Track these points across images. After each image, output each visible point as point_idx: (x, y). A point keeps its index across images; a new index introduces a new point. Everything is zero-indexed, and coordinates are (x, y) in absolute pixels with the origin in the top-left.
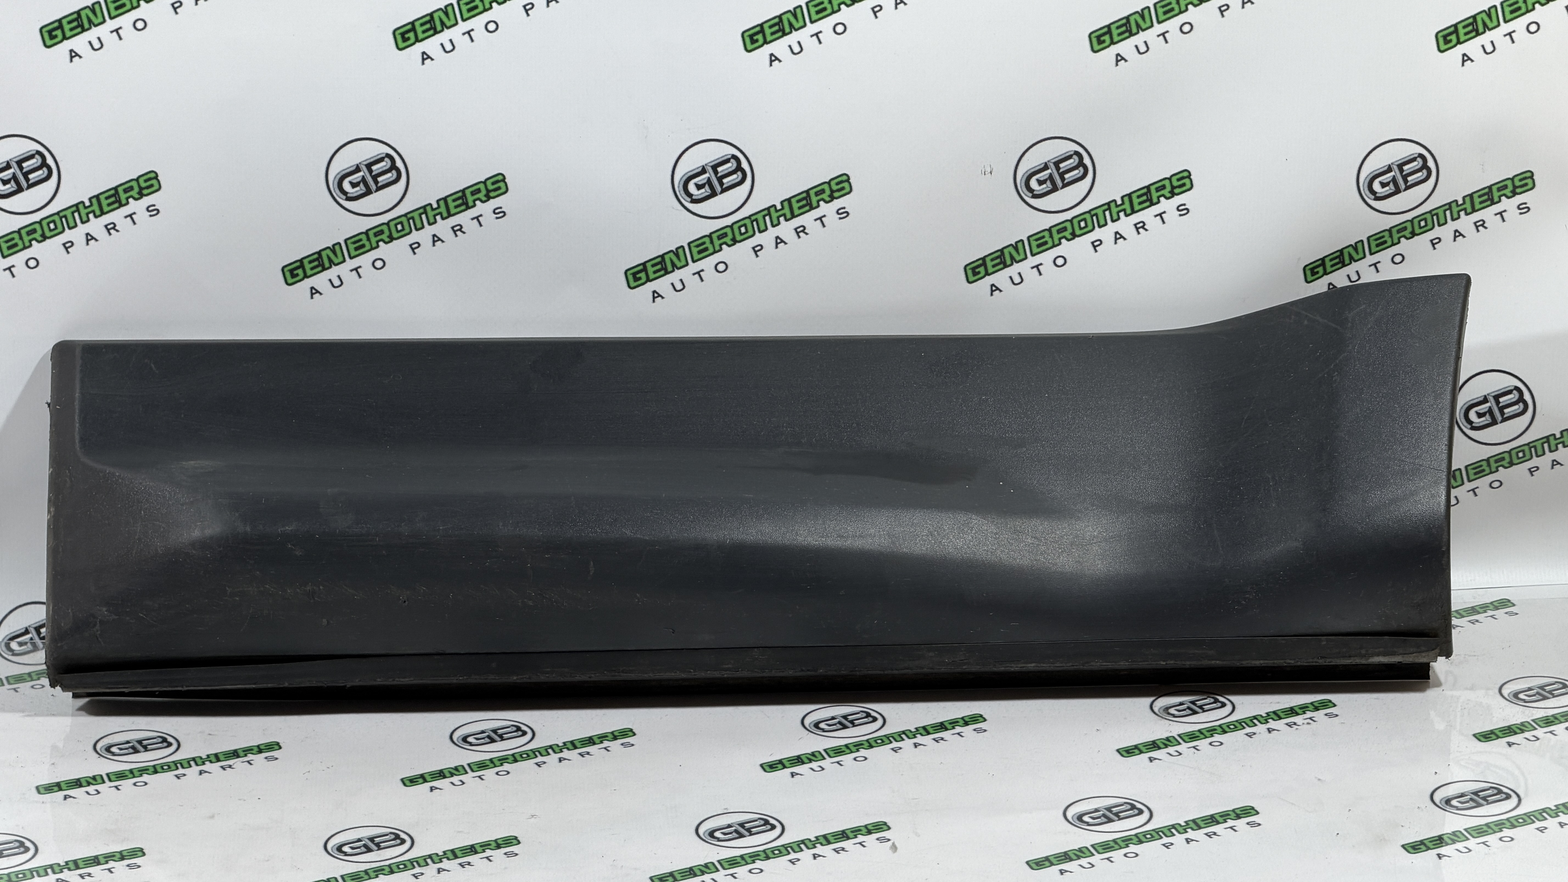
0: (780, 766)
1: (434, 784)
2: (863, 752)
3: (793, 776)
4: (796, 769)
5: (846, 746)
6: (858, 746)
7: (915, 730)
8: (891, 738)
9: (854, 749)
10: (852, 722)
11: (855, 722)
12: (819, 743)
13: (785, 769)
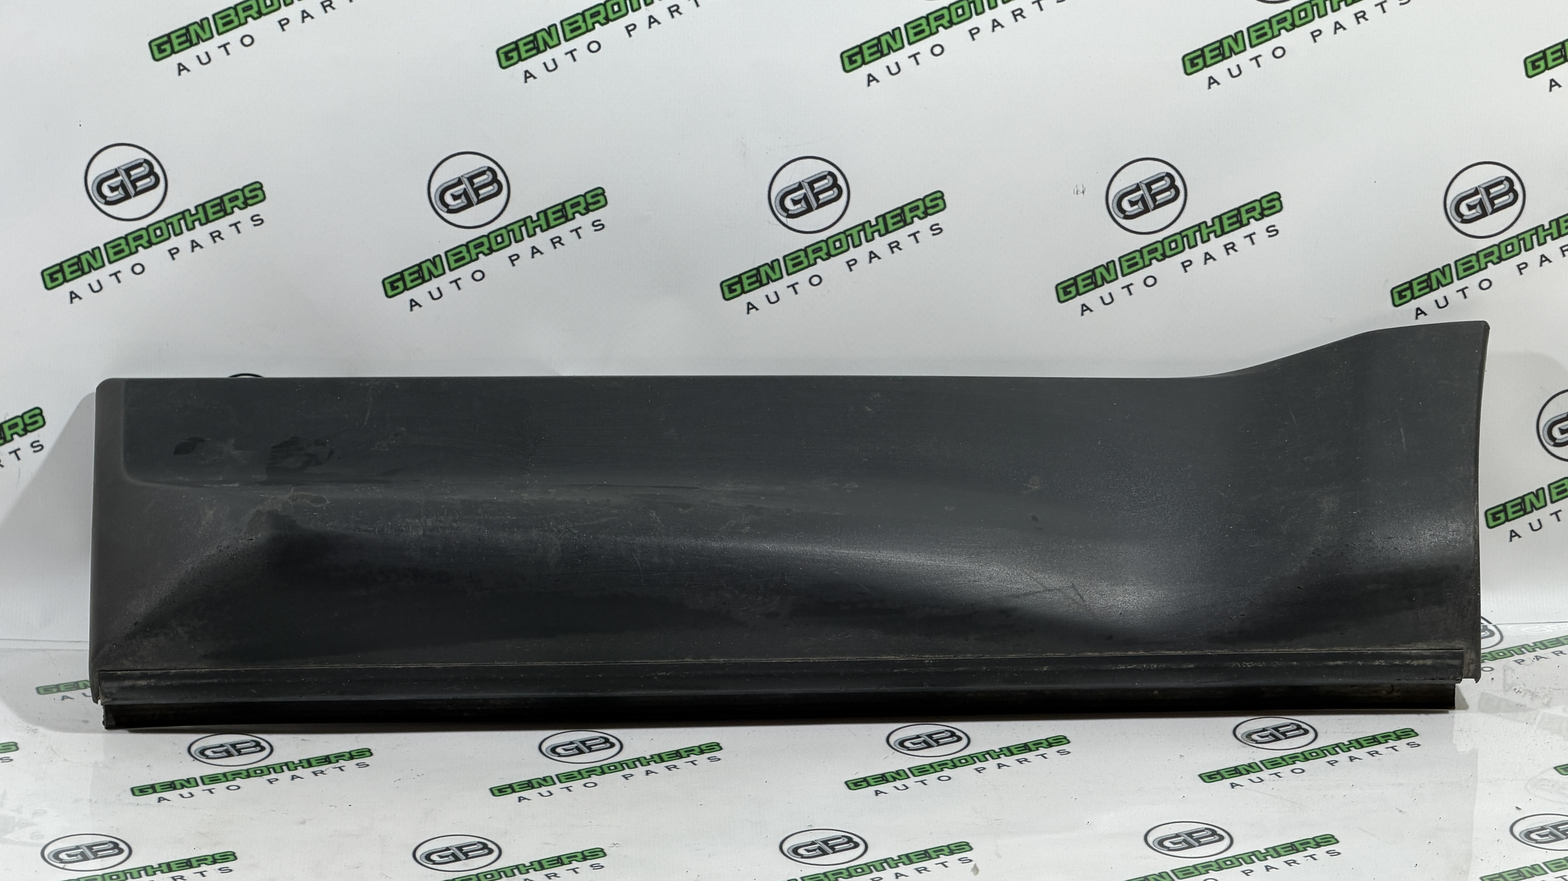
0: (864, 784)
1: (523, 794)
2: (947, 772)
3: (877, 794)
4: (880, 788)
5: (931, 765)
6: (943, 765)
7: (999, 751)
8: (975, 758)
9: (938, 768)
10: (937, 741)
11: (940, 741)
12: (903, 762)
13: (870, 787)
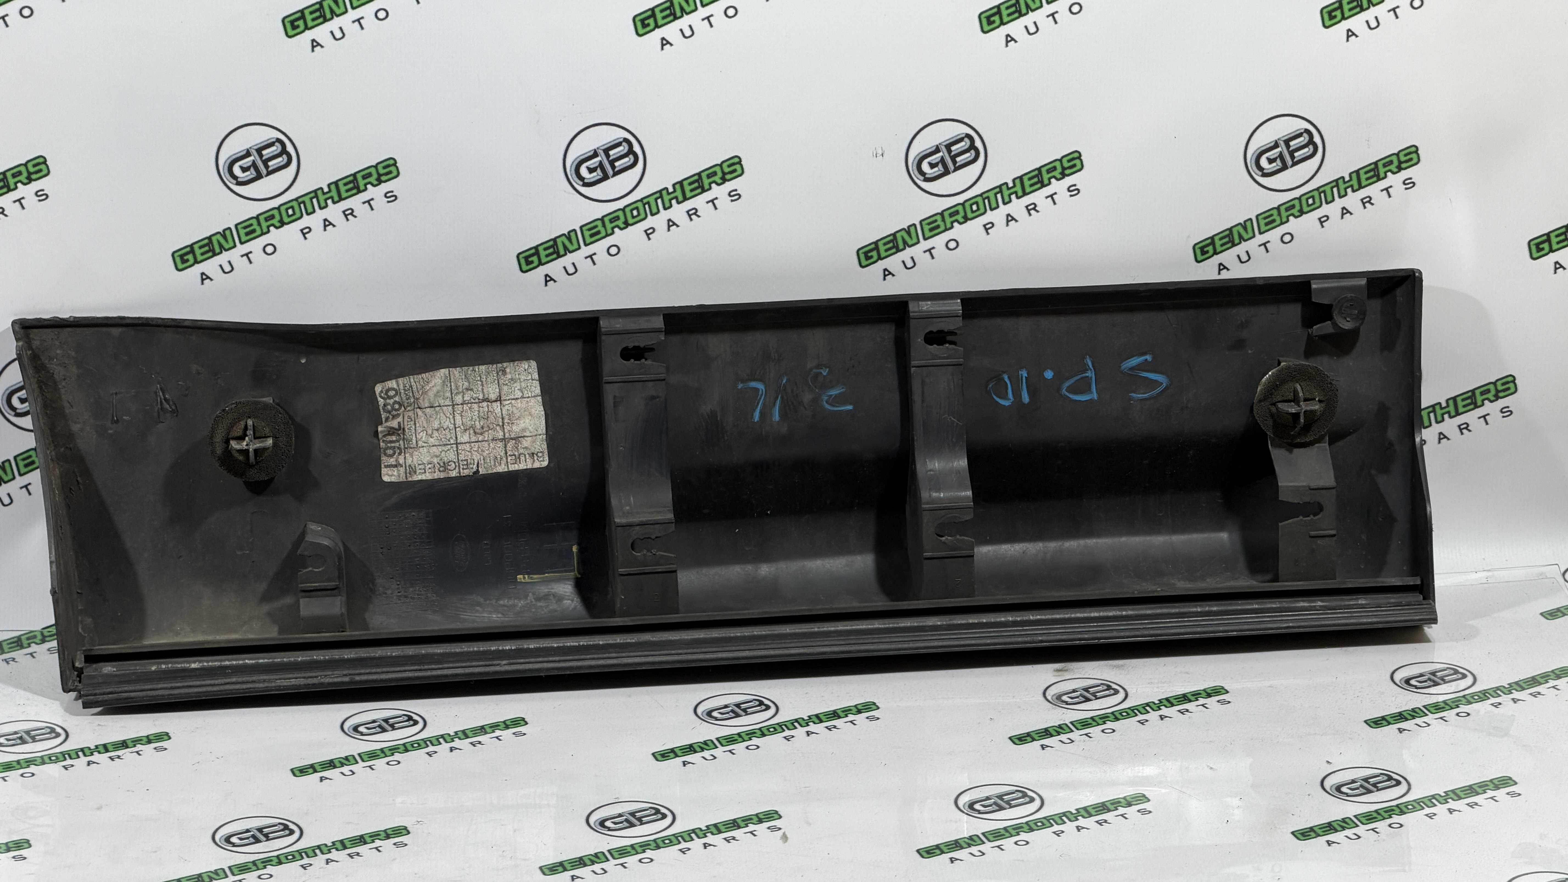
0: (672, 755)
1: (324, 774)
2: (755, 741)
3: (684, 765)
4: (687, 758)
5: (739, 734)
6: (751, 734)
7: (808, 718)
8: (784, 727)
9: (746, 738)
10: (745, 710)
11: (748, 710)
12: (712, 732)
13: (677, 758)
